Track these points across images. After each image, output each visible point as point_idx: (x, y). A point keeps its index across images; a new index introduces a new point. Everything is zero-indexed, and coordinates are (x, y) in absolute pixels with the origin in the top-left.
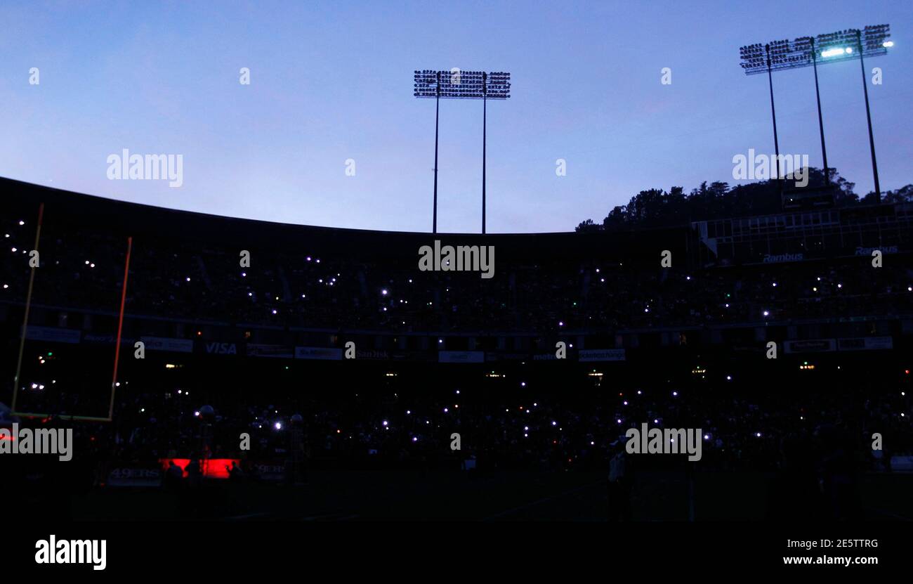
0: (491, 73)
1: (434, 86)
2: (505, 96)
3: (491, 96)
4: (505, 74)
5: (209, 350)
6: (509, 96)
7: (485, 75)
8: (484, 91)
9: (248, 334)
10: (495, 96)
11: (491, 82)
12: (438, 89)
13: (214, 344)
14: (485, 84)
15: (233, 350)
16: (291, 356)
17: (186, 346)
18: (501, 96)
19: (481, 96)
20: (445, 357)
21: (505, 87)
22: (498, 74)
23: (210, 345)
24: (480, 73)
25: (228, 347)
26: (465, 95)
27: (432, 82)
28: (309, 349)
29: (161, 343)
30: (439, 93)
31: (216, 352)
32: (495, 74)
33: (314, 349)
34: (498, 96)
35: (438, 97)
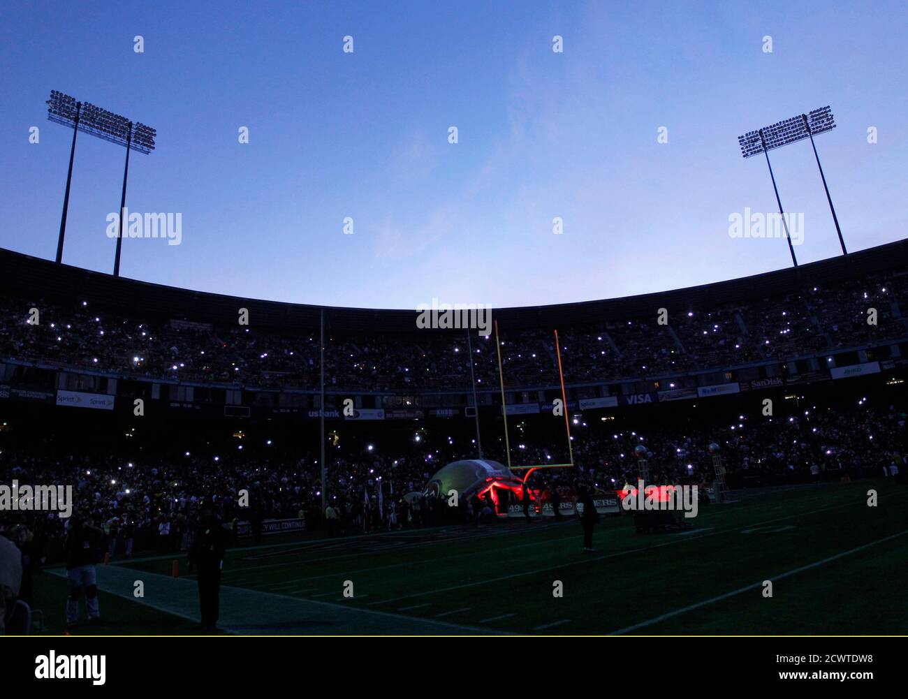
0: (811, 113)
1: (760, 142)
2: (831, 127)
3: (816, 132)
4: (825, 108)
5: (630, 402)
6: (835, 126)
7: (805, 117)
8: (809, 130)
9: (657, 384)
10: (820, 131)
11: (813, 120)
12: (764, 144)
13: (632, 397)
14: (807, 124)
15: (648, 399)
16: (695, 396)
17: (613, 402)
18: (827, 129)
19: (807, 135)
20: (838, 373)
21: (828, 120)
22: (818, 111)
23: (630, 398)
24: (800, 116)
25: (644, 398)
26: (790, 141)
27: (756, 140)
28: (709, 388)
29: (594, 404)
30: (765, 148)
31: (636, 402)
32: (815, 112)
33: (713, 387)
34: (824, 130)
35: (766, 151)
